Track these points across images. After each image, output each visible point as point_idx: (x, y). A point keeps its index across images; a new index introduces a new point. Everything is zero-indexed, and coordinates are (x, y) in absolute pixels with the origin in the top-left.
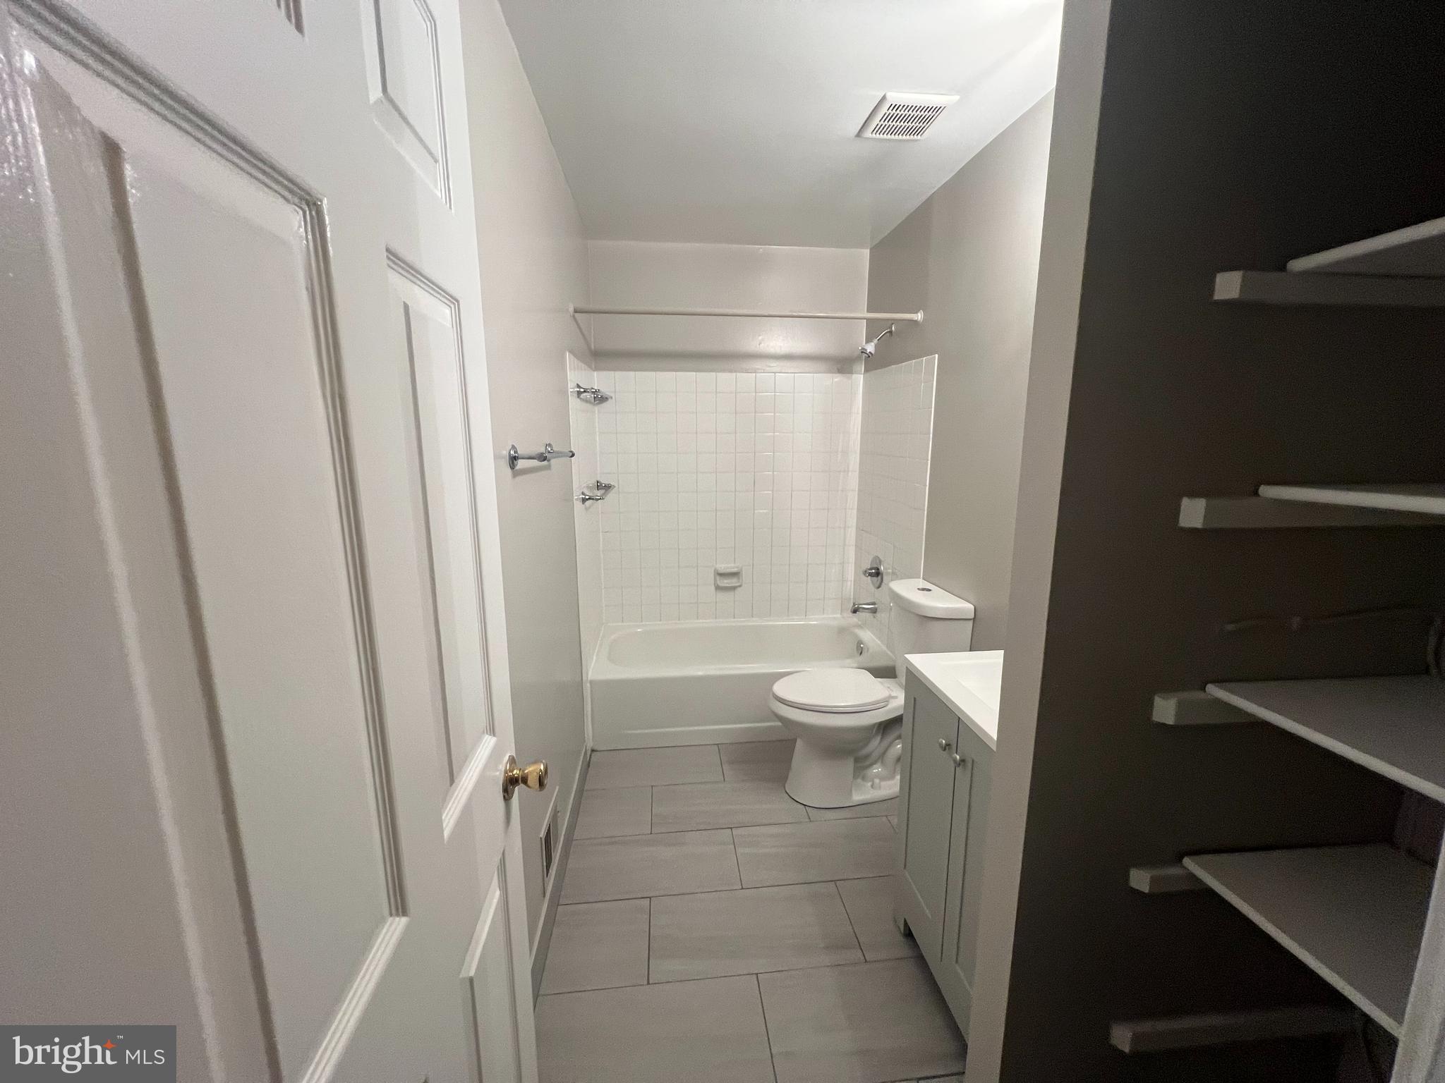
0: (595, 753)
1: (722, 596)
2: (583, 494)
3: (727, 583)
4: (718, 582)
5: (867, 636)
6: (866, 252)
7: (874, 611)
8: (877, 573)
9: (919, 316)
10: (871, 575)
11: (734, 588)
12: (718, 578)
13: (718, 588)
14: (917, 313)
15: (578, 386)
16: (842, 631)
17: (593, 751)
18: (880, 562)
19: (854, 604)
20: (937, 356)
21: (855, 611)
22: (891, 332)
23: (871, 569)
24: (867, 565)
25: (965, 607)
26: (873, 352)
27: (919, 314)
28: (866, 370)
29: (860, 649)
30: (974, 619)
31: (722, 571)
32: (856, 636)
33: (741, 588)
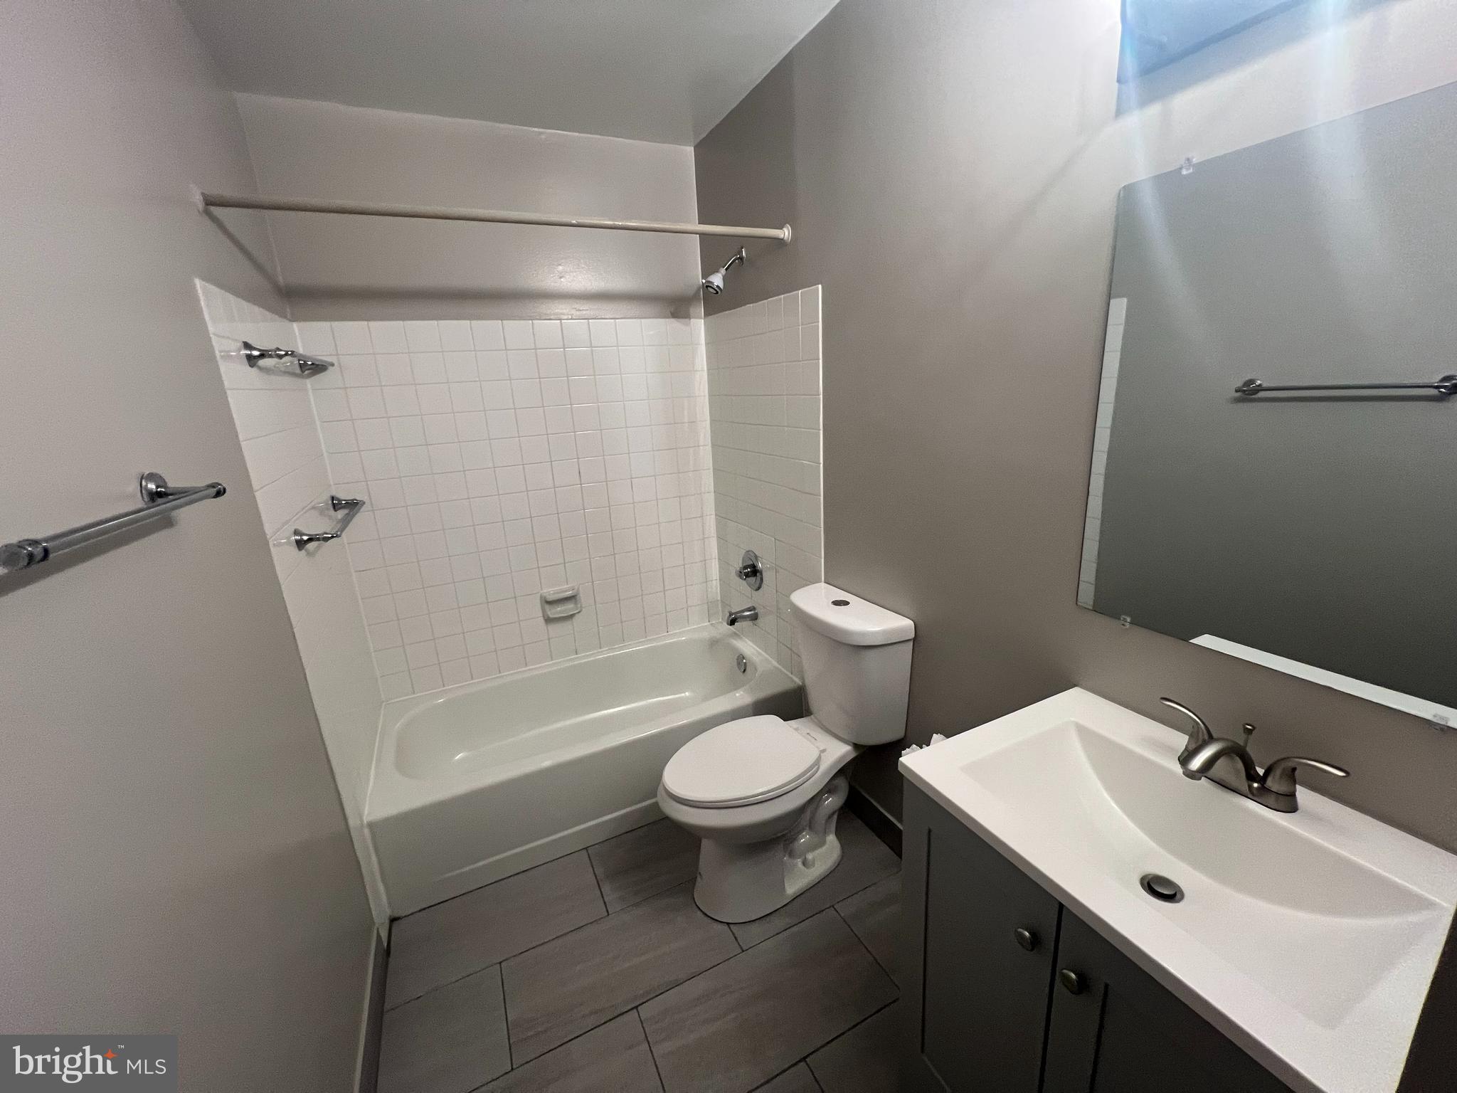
0: (396, 924)
1: (556, 629)
2: (296, 532)
3: (560, 612)
4: (549, 613)
5: (748, 647)
6: (690, 150)
7: (754, 618)
8: (752, 572)
9: (785, 233)
10: (747, 575)
11: (572, 616)
12: (547, 607)
13: (549, 620)
14: (781, 228)
15: (247, 346)
16: (714, 643)
17: (393, 920)
18: (756, 557)
19: (730, 615)
20: (820, 286)
21: (732, 622)
22: (741, 258)
23: (745, 568)
24: (738, 564)
25: (901, 624)
26: (722, 286)
27: (785, 229)
28: (707, 314)
29: (742, 664)
30: (915, 640)
31: (551, 598)
32: (734, 649)
33: (580, 614)
